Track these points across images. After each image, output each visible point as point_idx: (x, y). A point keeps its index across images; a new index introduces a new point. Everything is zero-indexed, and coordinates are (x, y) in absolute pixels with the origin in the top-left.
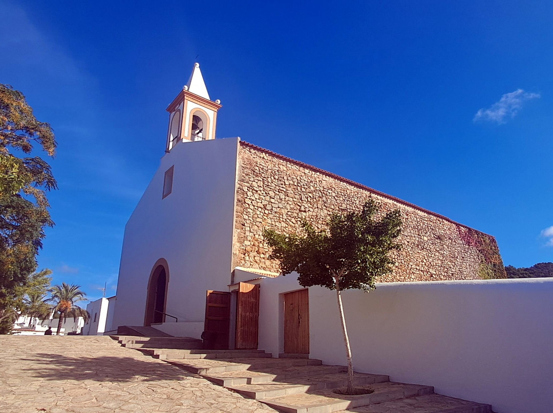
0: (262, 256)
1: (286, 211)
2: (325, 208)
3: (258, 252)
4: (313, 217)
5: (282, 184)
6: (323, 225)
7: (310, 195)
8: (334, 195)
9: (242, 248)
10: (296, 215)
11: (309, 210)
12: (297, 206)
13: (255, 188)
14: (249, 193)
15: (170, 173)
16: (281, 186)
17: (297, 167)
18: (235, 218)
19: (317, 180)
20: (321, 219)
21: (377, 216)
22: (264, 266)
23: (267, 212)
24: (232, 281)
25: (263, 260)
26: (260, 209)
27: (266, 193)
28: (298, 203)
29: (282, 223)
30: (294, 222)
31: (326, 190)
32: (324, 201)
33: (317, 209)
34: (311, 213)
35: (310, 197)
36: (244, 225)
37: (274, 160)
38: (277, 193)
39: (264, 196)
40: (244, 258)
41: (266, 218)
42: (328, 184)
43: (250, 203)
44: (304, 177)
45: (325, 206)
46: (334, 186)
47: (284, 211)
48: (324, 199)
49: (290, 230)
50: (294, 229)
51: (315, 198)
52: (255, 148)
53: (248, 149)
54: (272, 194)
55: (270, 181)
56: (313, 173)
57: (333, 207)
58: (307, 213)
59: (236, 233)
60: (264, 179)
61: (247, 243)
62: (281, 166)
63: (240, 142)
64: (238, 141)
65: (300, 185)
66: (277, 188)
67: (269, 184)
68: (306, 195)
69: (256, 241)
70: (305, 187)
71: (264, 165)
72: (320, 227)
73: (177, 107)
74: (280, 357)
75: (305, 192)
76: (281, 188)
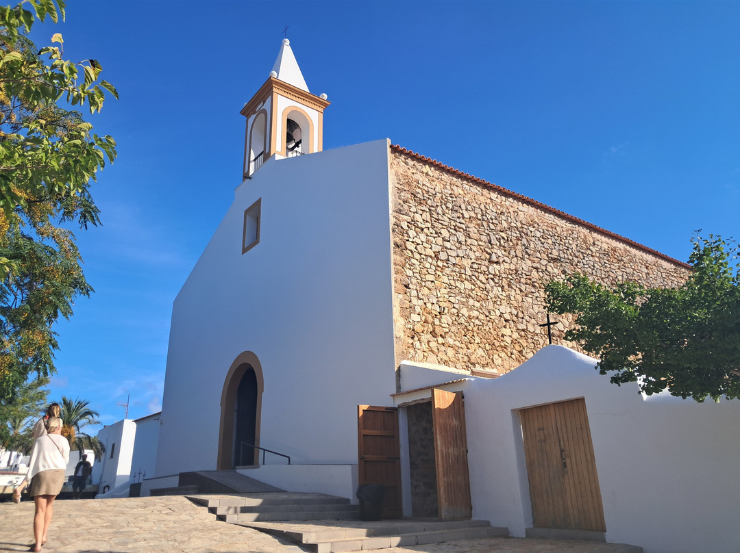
0: (440, 340)
1: (470, 262)
2: (527, 256)
3: (433, 333)
4: (511, 272)
5: (459, 218)
6: (527, 286)
7: (503, 234)
8: (538, 234)
9: (409, 326)
10: (486, 269)
11: (504, 261)
12: (485, 253)
13: (420, 225)
14: (412, 233)
15: (254, 212)
16: (458, 220)
17: (479, 189)
18: (393, 276)
19: (511, 210)
20: (525, 277)
21: (606, 270)
22: (445, 358)
23: (440, 264)
24: (399, 387)
25: (443, 348)
26: (430, 260)
27: (436, 233)
28: (486, 249)
29: (466, 282)
30: (484, 281)
31: (526, 227)
32: (524, 245)
33: (515, 259)
34: (507, 266)
35: (503, 238)
36: (407, 286)
37: (443, 177)
38: (454, 232)
39: (434, 238)
40: (412, 344)
41: (440, 274)
42: (528, 217)
43: (413, 249)
44: (491, 205)
45: (527, 253)
46: (536, 220)
47: (466, 263)
48: (524, 241)
49: (479, 294)
50: (485, 292)
51: (511, 241)
52: (414, 158)
53: (403, 160)
54: (445, 233)
55: (440, 212)
56: (504, 198)
57: (538, 255)
58: (502, 265)
59: (397, 300)
60: (431, 208)
61: (415, 317)
62: (455, 188)
63: (391, 146)
64: (388, 146)
65: (486, 219)
66: (453, 223)
67: (440, 217)
68: (497, 236)
69: (429, 313)
70: (494, 221)
71: (428, 185)
72: (523, 289)
73: (260, 106)
74: (529, 535)
75: (495, 230)
76: (459, 225)
